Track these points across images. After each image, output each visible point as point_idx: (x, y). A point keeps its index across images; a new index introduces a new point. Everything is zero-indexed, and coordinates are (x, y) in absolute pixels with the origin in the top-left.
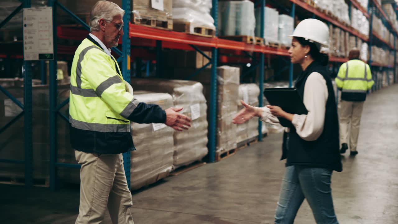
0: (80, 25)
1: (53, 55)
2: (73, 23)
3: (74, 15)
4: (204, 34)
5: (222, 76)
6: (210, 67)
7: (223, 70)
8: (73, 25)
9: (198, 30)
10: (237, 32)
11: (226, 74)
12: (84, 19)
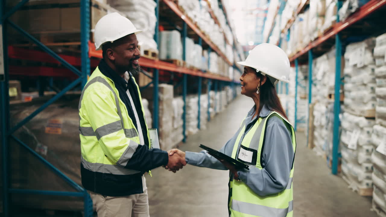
0: (34, 45)
1: (4, 76)
2: (27, 42)
3: (27, 33)
4: (150, 56)
5: (162, 93)
6: (152, 85)
7: (162, 88)
8: (27, 45)
9: (146, 52)
10: (168, 57)
11: (165, 91)
12: (39, 39)
